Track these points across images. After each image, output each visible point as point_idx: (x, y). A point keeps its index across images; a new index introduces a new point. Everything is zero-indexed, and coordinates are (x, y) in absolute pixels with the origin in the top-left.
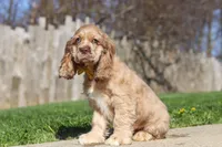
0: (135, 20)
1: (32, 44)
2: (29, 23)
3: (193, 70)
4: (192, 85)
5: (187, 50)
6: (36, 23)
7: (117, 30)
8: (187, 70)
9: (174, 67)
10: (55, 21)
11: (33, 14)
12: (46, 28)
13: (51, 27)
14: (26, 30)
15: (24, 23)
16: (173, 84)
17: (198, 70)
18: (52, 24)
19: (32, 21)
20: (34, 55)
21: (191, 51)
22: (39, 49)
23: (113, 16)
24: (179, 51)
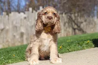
0: (67, 6)
1: (27, 19)
2: (25, 10)
3: (92, 24)
4: (92, 30)
5: (89, 16)
6: (28, 10)
7: (60, 10)
8: (90, 24)
9: (84, 23)
10: (36, 9)
11: (27, 7)
12: (32, 12)
13: (34, 11)
14: (25, 13)
15: (24, 11)
16: (84, 30)
17: (94, 24)
18: (35, 10)
19: (27, 9)
20: (28, 23)
21: (91, 16)
22: (30, 20)
23: (59, 5)
24: (86, 17)
